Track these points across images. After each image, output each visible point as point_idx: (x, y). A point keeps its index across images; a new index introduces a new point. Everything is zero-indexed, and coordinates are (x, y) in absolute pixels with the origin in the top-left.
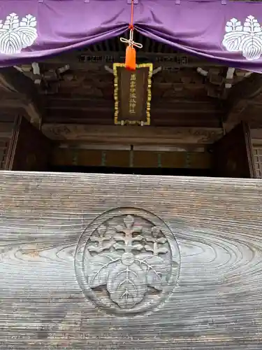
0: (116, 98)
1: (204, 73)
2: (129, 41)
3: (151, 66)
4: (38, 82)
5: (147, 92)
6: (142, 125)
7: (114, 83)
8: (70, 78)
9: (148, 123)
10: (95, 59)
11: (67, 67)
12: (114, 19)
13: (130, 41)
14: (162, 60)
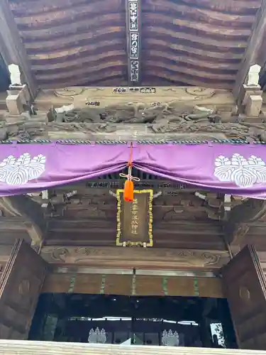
0: (118, 220)
1: (203, 197)
2: (127, 176)
3: (151, 191)
4: (45, 205)
5: (149, 214)
6: (145, 246)
7: (117, 207)
8: (77, 201)
9: (151, 244)
10: (101, 185)
11: (74, 192)
12: (116, 157)
13: (129, 176)
14: (161, 186)
